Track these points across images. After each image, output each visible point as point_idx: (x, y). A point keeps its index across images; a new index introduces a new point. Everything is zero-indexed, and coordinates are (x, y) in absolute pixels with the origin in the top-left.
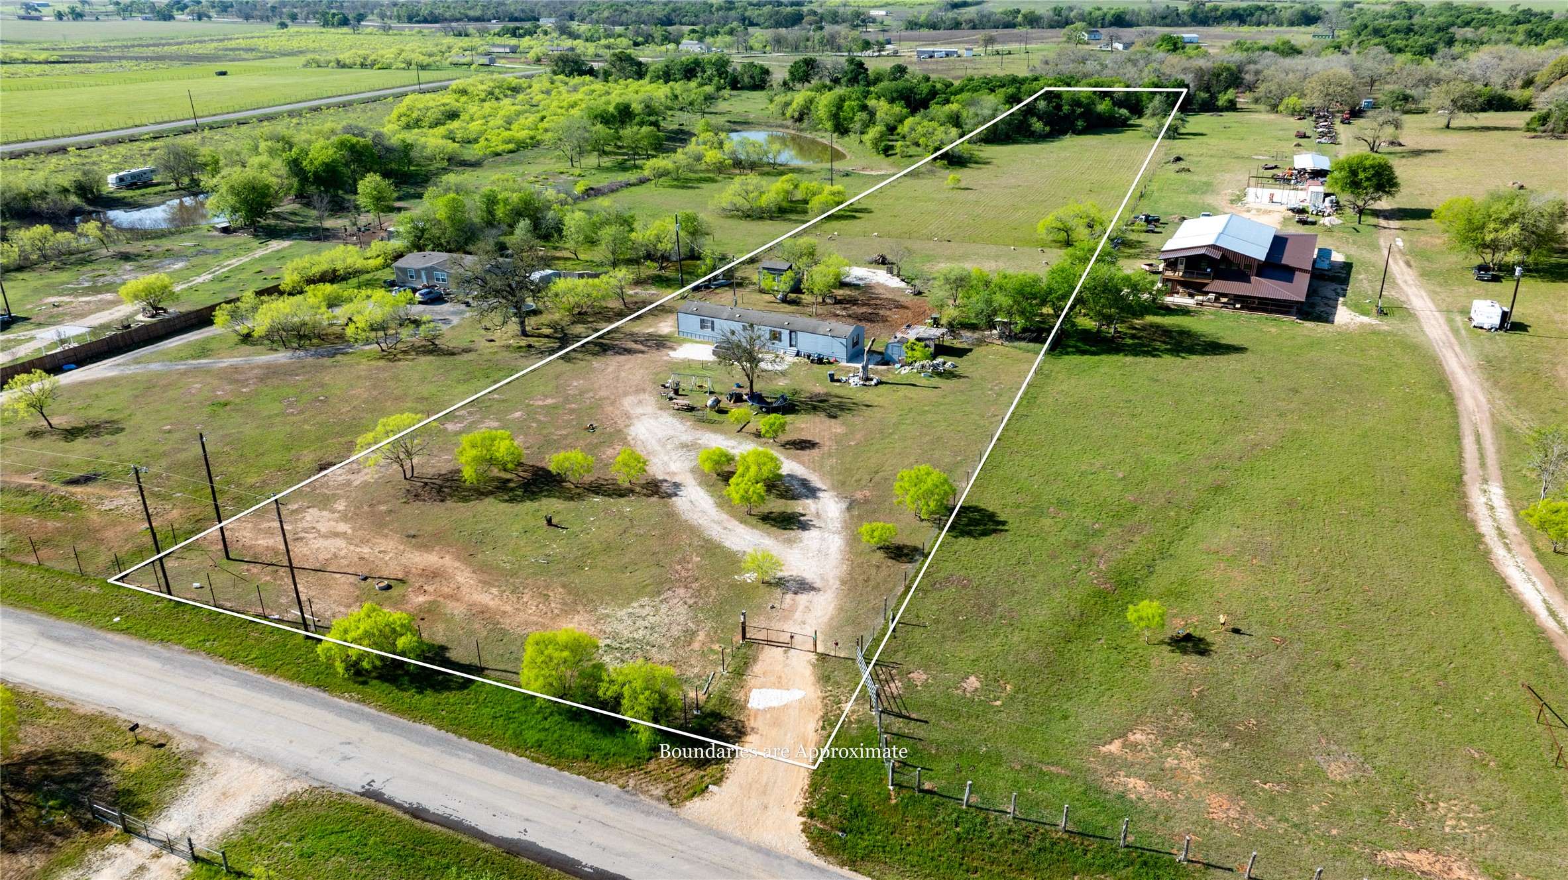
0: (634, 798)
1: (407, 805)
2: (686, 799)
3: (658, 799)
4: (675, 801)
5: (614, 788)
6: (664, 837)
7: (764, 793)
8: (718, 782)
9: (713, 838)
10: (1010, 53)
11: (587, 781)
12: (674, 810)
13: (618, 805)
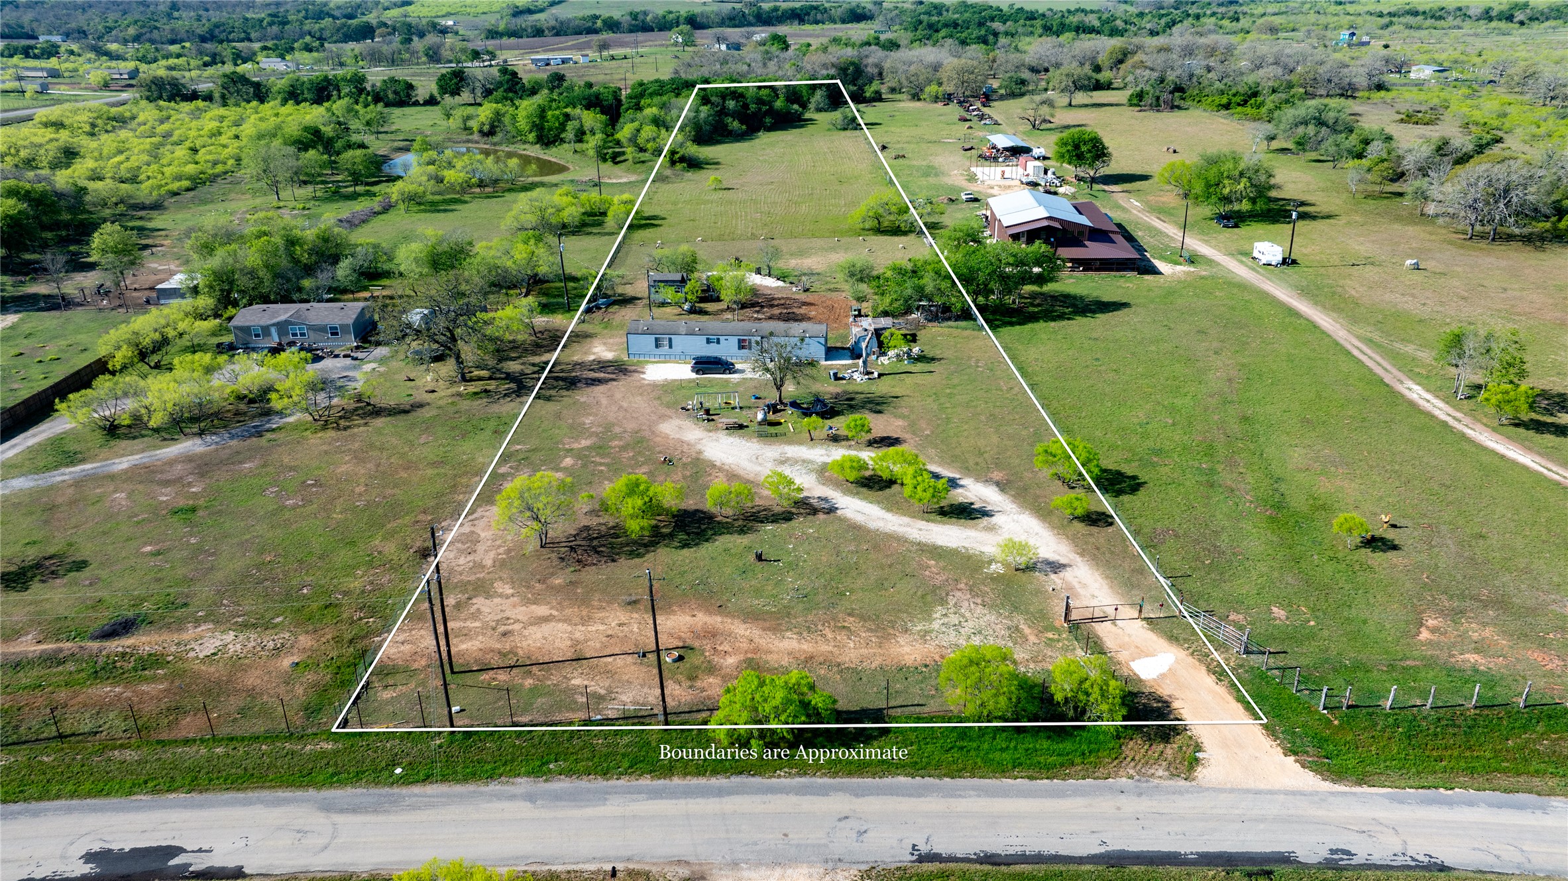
0: (1150, 784)
2: (1191, 771)
3: (1170, 778)
4: (1185, 775)
5: (1125, 781)
8: (1198, 748)
10: (625, 58)
12: (1195, 784)
13: (1148, 794)
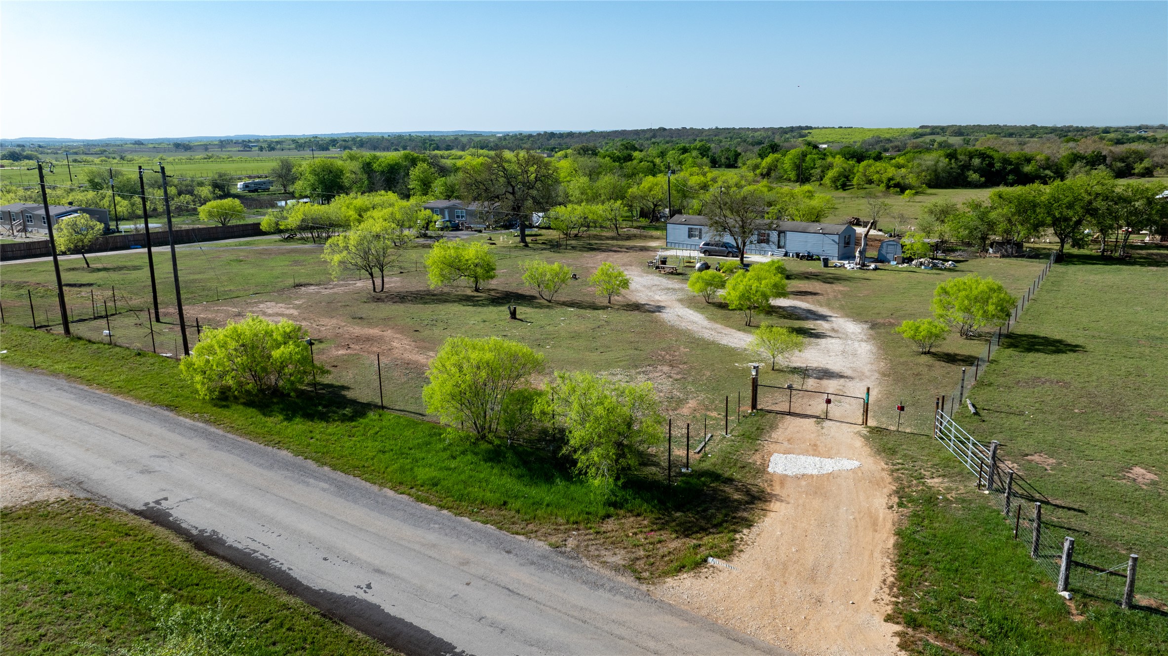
0: (571, 562)
1: (195, 532)
2: (666, 574)
3: (616, 569)
4: (646, 574)
5: (541, 546)
6: (622, 624)
7: (813, 579)
8: (726, 554)
9: (717, 637)
11: (497, 532)
12: (644, 587)
13: (544, 568)
